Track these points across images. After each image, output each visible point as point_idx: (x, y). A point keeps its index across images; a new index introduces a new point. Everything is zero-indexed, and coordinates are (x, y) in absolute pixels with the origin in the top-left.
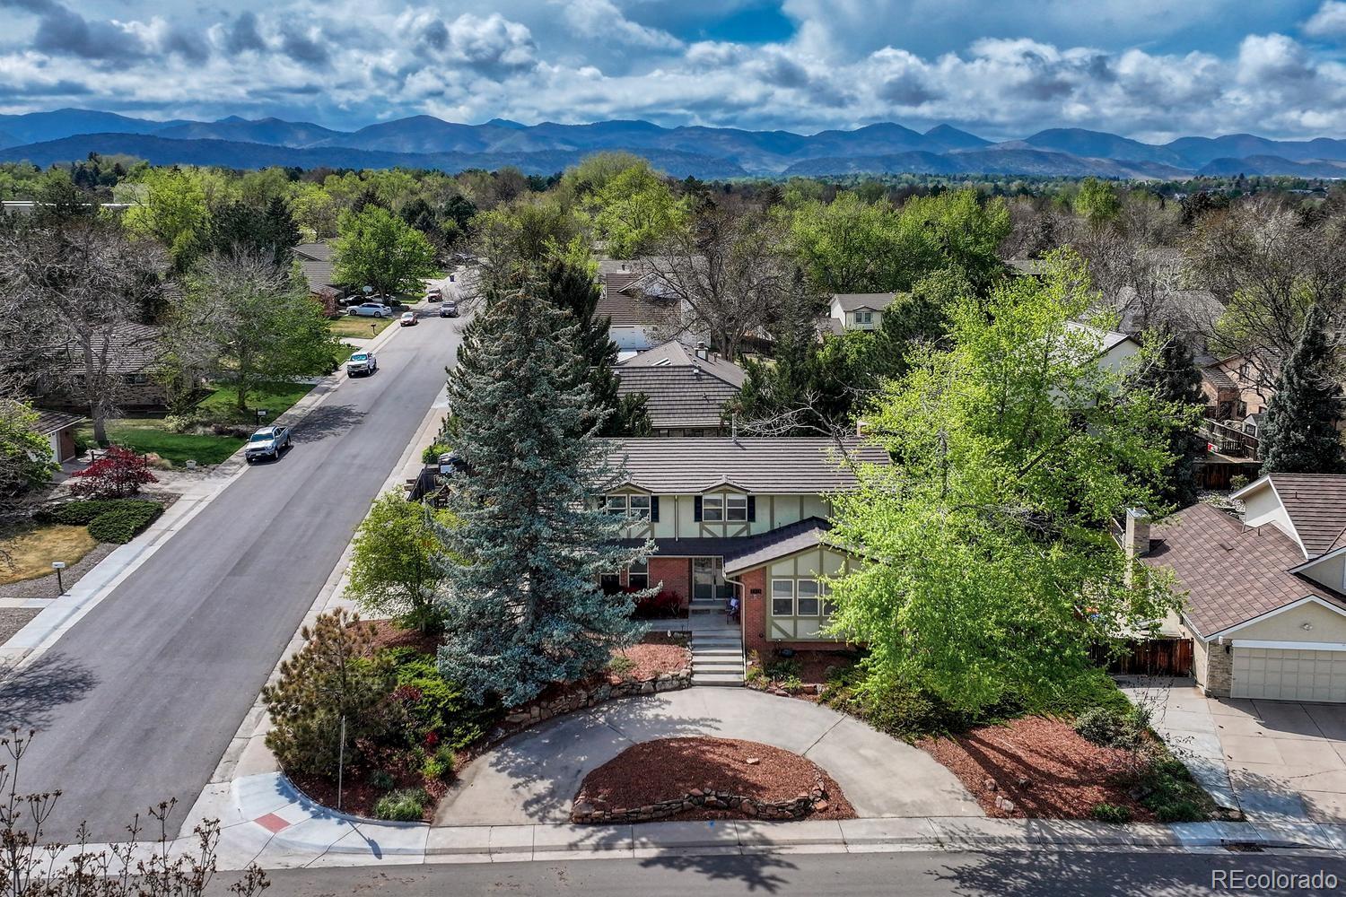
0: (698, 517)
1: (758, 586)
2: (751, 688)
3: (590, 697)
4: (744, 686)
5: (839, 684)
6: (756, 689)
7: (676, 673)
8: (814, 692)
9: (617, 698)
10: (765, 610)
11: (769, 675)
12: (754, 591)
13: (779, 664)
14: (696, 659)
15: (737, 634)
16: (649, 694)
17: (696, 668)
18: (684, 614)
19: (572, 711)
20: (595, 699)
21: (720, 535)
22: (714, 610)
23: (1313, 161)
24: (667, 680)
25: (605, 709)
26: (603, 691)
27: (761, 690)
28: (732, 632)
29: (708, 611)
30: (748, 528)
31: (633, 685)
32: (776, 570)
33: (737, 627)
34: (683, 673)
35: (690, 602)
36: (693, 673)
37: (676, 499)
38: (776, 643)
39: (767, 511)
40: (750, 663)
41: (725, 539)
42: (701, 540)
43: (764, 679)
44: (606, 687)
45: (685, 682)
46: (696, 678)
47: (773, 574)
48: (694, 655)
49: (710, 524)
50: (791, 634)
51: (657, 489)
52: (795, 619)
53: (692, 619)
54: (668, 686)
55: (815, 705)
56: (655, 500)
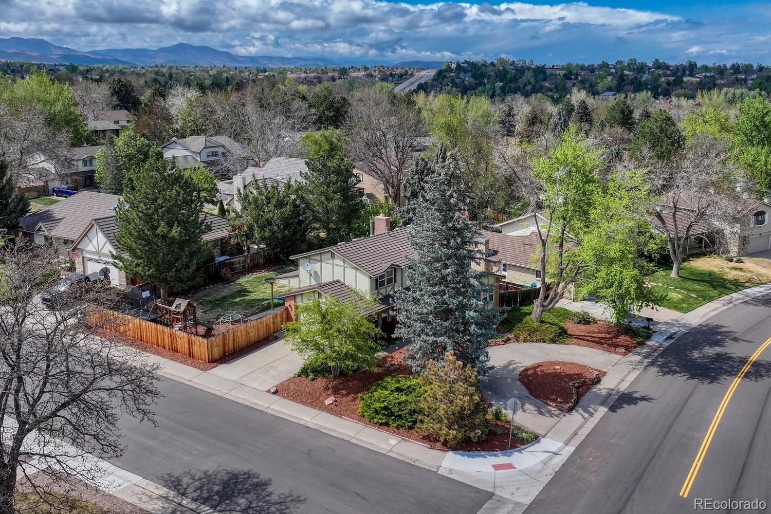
23: (16, 51)
56: (395, 271)
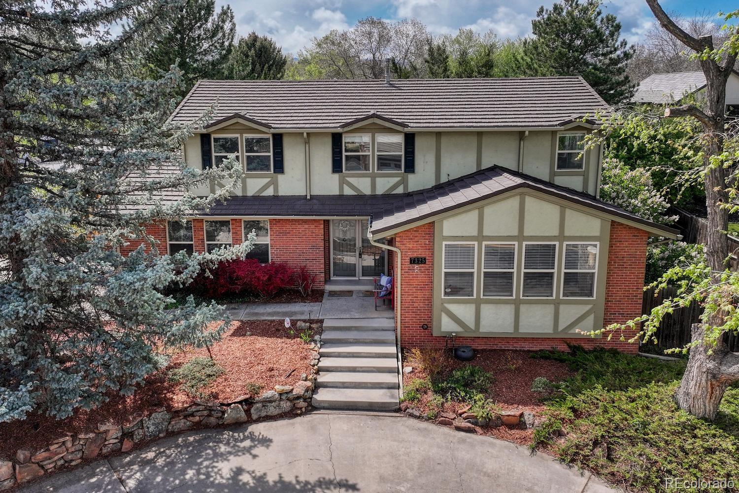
0: (337, 167)
1: (420, 253)
2: (412, 415)
3: (127, 435)
4: (398, 410)
5: (565, 412)
6: (419, 418)
7: (287, 388)
8: (519, 424)
9: (180, 433)
10: (432, 289)
11: (443, 392)
12: (413, 261)
13: (457, 374)
14: (325, 362)
15: (387, 323)
16: (238, 425)
17: (323, 378)
18: (317, 296)
19: (86, 461)
20: (137, 438)
21: (367, 191)
22: (359, 292)
24: (269, 401)
25: (151, 455)
26: (155, 421)
27: (428, 419)
28: (382, 320)
29: (350, 293)
30: (404, 182)
31: (211, 410)
32: (450, 227)
33: (388, 314)
34: (299, 388)
35: (327, 280)
36: (317, 386)
37: (308, 137)
38: (448, 338)
39: (431, 158)
40: (408, 369)
41: (374, 197)
42: (341, 197)
43: (432, 399)
44: (160, 415)
45: (301, 404)
46: (322, 396)
47: (446, 233)
48: (322, 355)
49: (353, 176)
50: (472, 325)
51: (281, 124)
52: (478, 303)
53: (327, 302)
54: (272, 410)
55: (525, 450)
56: (278, 139)
